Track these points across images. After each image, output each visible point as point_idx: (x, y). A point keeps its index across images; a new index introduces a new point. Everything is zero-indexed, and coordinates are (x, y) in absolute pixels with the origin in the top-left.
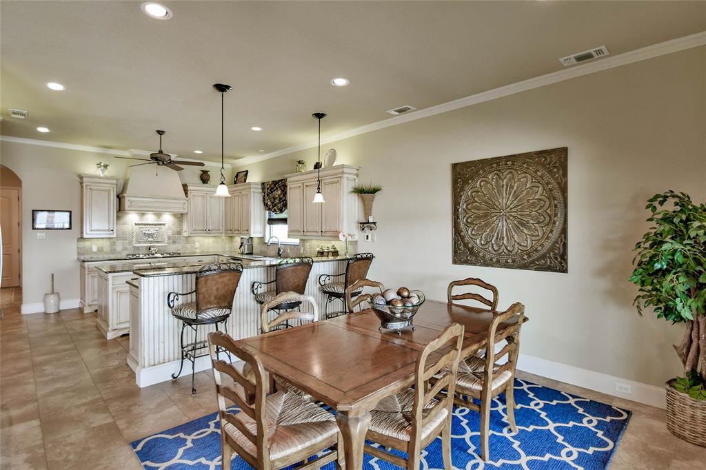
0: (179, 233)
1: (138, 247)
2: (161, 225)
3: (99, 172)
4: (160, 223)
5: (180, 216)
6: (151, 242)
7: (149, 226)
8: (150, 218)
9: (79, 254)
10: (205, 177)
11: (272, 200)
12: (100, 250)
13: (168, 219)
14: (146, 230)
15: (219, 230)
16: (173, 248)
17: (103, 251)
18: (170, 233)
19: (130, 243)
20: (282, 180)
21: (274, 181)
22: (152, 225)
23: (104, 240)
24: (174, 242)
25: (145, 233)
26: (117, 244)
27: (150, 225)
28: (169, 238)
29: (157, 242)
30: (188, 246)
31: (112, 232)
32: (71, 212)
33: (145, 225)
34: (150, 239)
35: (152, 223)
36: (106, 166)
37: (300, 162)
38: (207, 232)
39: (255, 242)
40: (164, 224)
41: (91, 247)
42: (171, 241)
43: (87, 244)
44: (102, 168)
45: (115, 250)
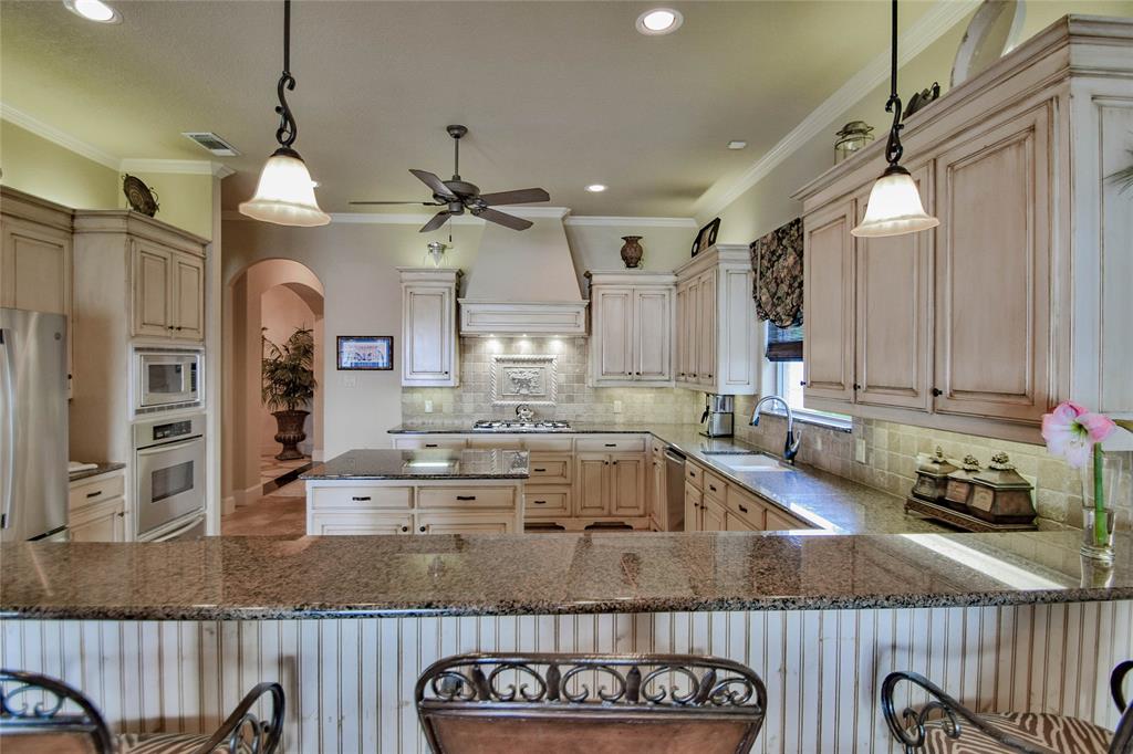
0: (581, 379)
1: (502, 406)
2: (544, 361)
3: (430, 261)
4: (542, 357)
5: (582, 341)
6: (525, 397)
7: (521, 365)
8: (525, 348)
9: (404, 415)
10: (631, 253)
11: (773, 287)
12: (437, 410)
13: (557, 348)
14: (517, 372)
15: (664, 374)
16: (565, 411)
17: (441, 411)
18: (562, 378)
19: (488, 395)
20: (793, 224)
21: (777, 231)
22: (528, 361)
23: (444, 390)
24: (570, 399)
25: (514, 379)
26: (464, 399)
27: (523, 361)
28: (560, 389)
29: (536, 397)
30: (600, 408)
31: (446, 376)
32: (392, 337)
33: (515, 361)
34: (524, 391)
35: (527, 357)
36: (443, 248)
38: (637, 378)
39: (740, 407)
40: (551, 361)
41: (423, 403)
42: (563, 396)
43: (417, 397)
44: (435, 251)
45: (461, 411)
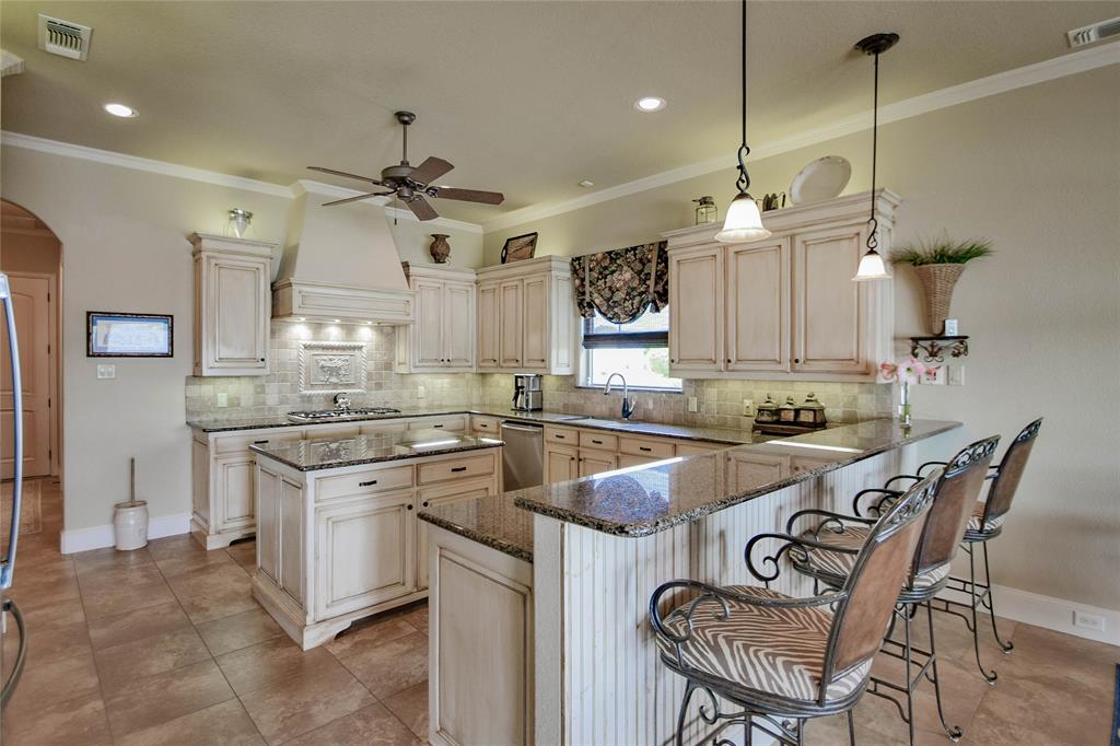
0: (388, 366)
1: (310, 397)
2: (354, 348)
3: (234, 231)
4: (350, 344)
5: (389, 330)
6: (335, 386)
7: (330, 352)
8: (334, 334)
9: (188, 412)
10: (440, 249)
11: (607, 294)
12: (234, 403)
13: (366, 335)
14: (326, 359)
15: (466, 361)
16: (376, 399)
17: (239, 405)
18: (371, 365)
19: (295, 387)
20: (635, 249)
21: (610, 253)
22: (337, 348)
23: (243, 381)
24: (379, 386)
25: (323, 367)
26: (267, 390)
27: (332, 348)
28: (369, 376)
29: (347, 386)
30: (406, 393)
31: (261, 364)
32: (171, 318)
33: (324, 348)
34: (334, 380)
35: (337, 344)
36: (248, 216)
37: (705, 201)
38: (445, 364)
39: (550, 384)
40: (360, 348)
41: (215, 395)
42: (373, 383)
43: (206, 390)
44: (240, 219)
45: (264, 403)
